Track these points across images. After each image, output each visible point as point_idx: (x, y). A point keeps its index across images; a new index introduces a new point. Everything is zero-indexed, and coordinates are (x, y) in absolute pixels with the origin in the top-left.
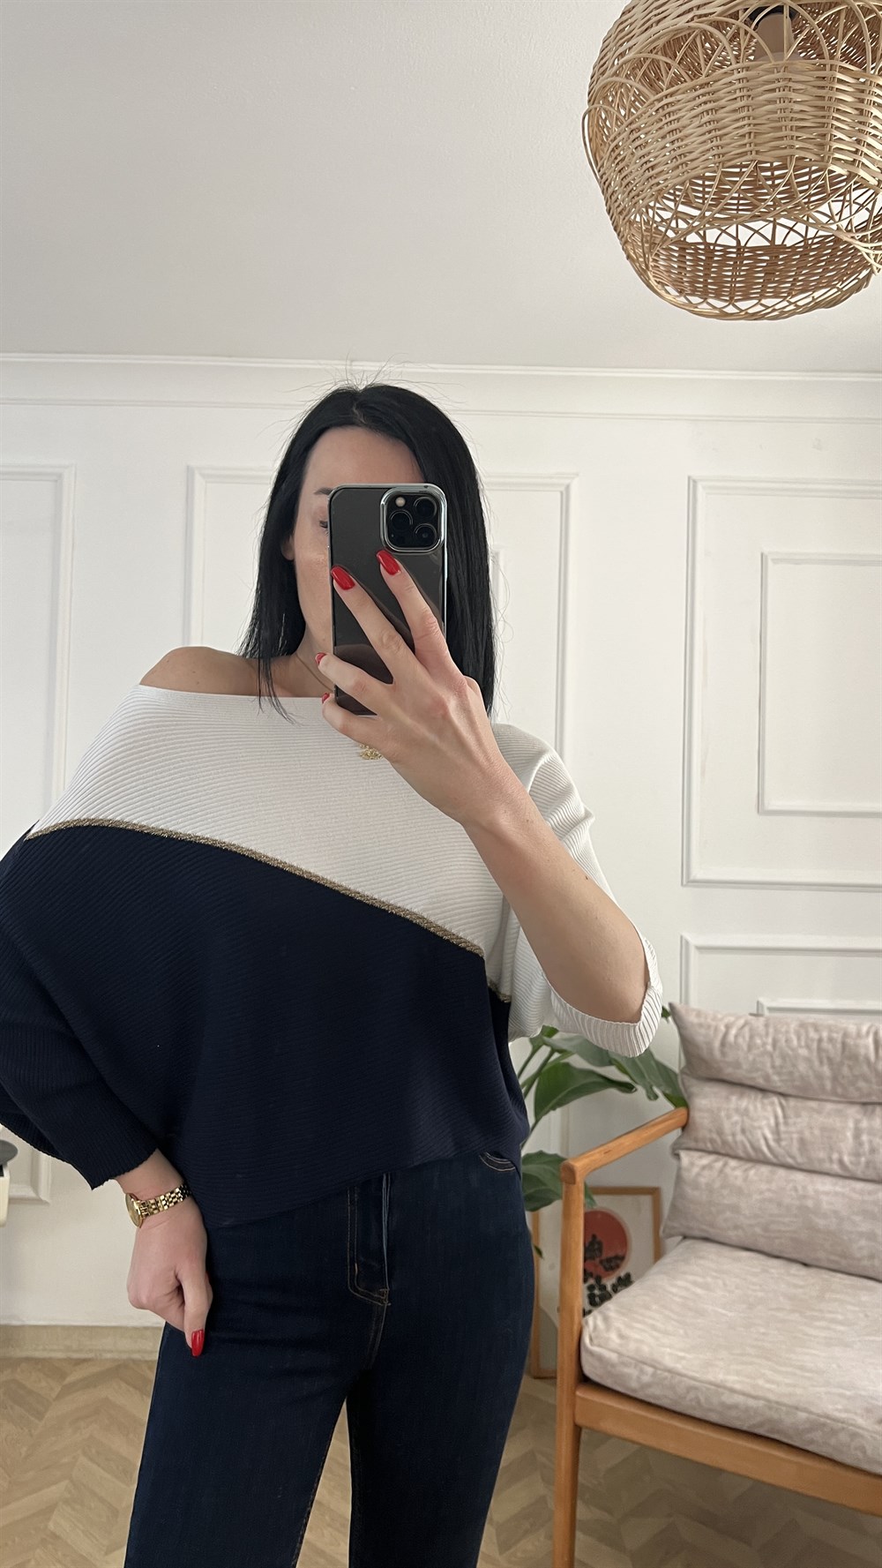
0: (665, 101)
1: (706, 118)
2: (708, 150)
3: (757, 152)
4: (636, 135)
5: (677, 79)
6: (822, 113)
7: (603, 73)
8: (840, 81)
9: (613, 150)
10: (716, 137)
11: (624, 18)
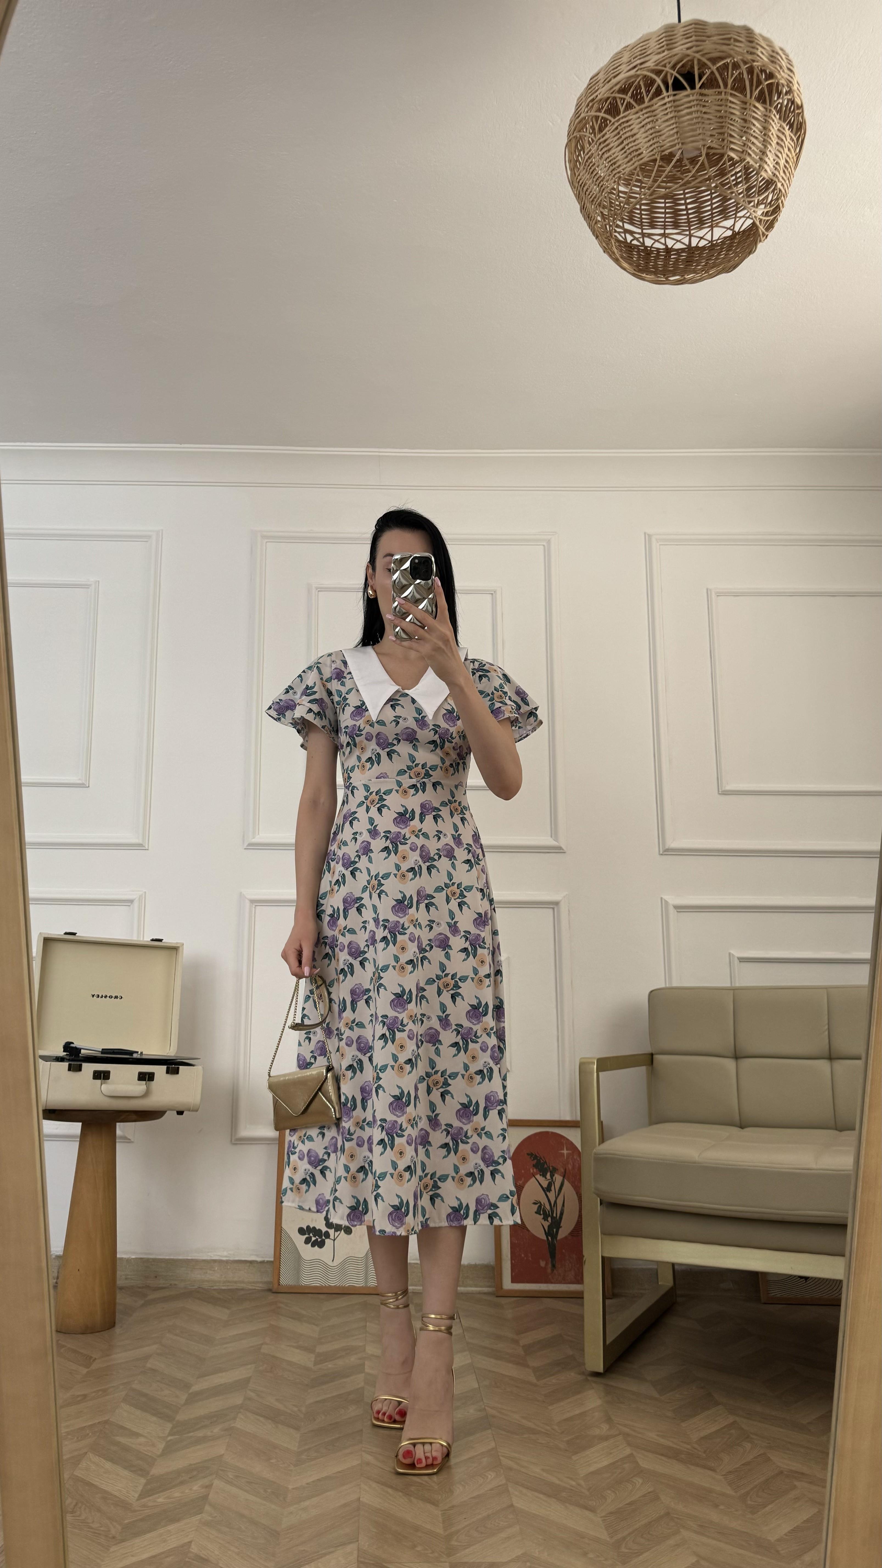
0: (622, 121)
1: (649, 126)
2: (651, 145)
3: (682, 144)
4: (602, 145)
5: (629, 106)
6: (721, 120)
7: (579, 117)
8: (731, 102)
9: (587, 161)
10: (656, 137)
11: (591, 81)
